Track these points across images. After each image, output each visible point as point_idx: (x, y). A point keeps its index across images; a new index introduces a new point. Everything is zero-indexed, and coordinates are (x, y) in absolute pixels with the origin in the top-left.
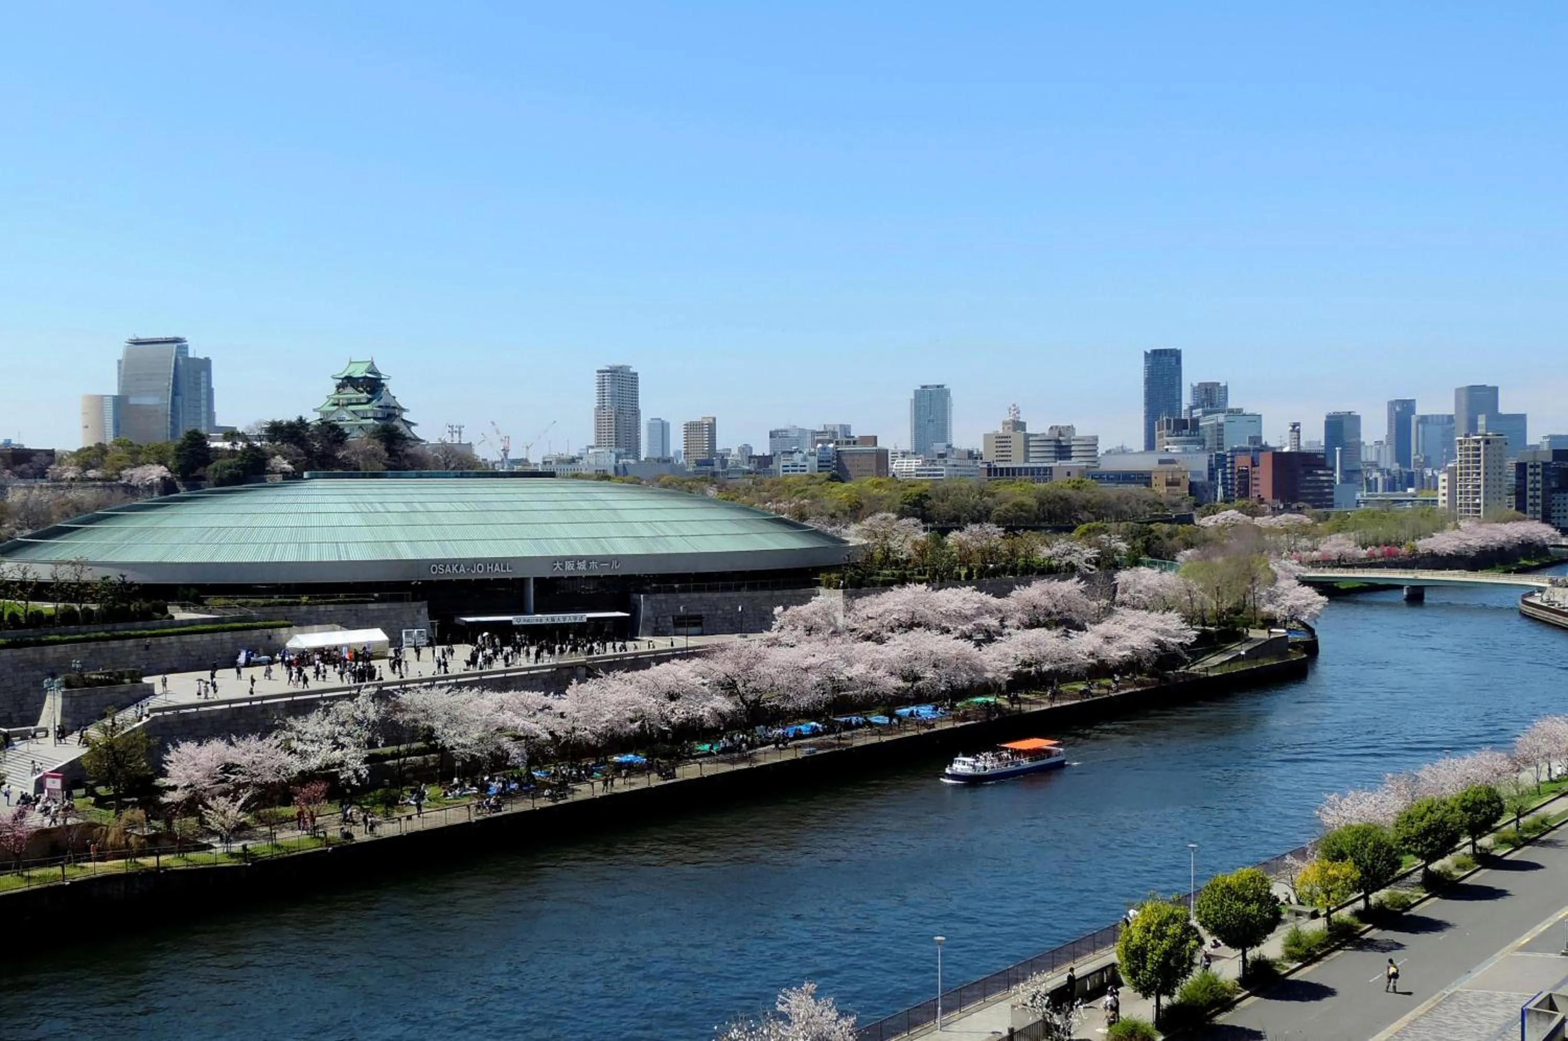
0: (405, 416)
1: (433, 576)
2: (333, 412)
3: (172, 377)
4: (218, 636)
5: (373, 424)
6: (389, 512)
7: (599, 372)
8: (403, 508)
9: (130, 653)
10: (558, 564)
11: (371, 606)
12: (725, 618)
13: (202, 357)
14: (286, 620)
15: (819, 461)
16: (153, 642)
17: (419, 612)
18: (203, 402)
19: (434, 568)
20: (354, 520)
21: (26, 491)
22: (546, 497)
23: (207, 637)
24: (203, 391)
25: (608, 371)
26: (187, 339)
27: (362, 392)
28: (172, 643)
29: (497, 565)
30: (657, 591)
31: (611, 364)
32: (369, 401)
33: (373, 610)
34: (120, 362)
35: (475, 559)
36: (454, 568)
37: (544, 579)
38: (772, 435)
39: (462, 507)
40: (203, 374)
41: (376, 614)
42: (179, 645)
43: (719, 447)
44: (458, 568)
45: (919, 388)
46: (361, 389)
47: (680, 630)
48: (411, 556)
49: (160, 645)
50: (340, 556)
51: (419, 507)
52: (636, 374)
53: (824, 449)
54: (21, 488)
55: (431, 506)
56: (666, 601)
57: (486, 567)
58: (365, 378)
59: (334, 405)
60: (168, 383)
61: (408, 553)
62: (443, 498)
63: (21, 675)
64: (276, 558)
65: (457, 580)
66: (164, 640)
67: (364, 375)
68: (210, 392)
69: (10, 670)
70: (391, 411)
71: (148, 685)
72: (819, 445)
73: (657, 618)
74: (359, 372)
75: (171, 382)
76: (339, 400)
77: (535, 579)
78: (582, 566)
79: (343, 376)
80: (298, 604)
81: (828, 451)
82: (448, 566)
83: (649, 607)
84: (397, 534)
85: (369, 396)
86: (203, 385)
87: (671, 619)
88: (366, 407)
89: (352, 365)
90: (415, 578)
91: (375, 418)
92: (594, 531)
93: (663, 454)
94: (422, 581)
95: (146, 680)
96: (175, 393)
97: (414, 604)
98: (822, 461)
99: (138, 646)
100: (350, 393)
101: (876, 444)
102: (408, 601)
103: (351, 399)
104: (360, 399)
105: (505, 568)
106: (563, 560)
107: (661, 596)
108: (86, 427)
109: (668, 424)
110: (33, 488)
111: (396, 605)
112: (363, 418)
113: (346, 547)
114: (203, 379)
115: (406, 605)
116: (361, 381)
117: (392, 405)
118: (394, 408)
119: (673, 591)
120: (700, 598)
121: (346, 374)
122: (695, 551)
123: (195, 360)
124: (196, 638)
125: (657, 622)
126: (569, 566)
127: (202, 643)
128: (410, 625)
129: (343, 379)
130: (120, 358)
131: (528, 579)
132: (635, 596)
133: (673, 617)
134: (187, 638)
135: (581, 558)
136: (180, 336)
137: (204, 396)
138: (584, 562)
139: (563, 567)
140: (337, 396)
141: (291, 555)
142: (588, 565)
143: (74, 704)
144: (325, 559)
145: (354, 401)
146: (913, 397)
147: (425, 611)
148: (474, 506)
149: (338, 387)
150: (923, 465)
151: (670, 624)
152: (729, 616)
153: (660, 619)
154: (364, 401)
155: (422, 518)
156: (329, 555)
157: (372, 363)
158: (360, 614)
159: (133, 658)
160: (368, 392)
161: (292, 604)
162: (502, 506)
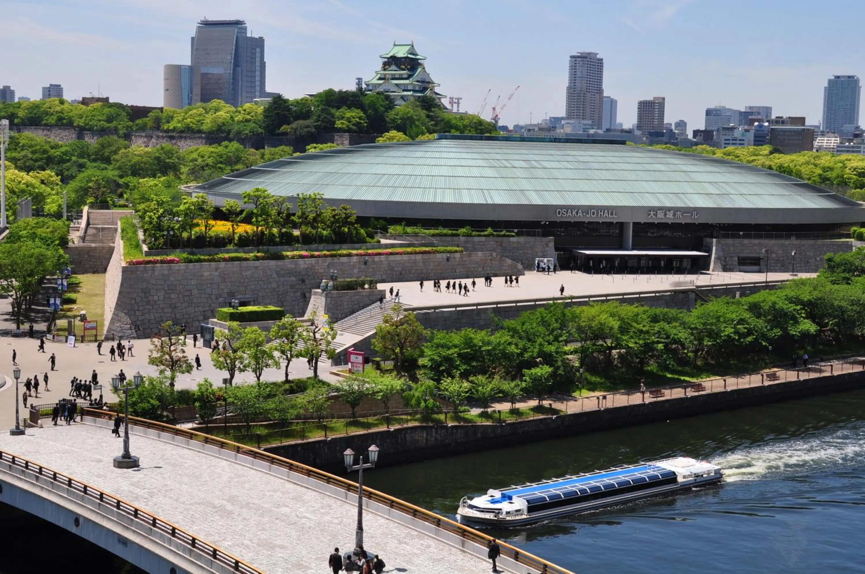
0: (437, 90)
1: (558, 218)
2: (380, 84)
3: (233, 52)
4: (413, 257)
5: (412, 95)
6: (514, 167)
7: (572, 57)
8: (524, 164)
9: (354, 267)
10: (652, 213)
11: (512, 239)
12: (778, 260)
13: (257, 36)
14: (458, 246)
15: (755, 137)
16: (370, 260)
17: (547, 245)
18: (258, 73)
19: (559, 212)
20: (490, 172)
21: (146, 140)
22: (629, 160)
23: (406, 257)
24: (258, 64)
25: (579, 57)
26: (246, 22)
27: (404, 70)
28: (381, 261)
29: (606, 211)
30: (726, 236)
31: (582, 51)
32: (409, 77)
33: (513, 242)
34: (193, 39)
35: (590, 206)
36: (574, 213)
37: (639, 223)
38: (709, 113)
39: (569, 166)
40: (258, 50)
41: (515, 245)
42: (387, 262)
43: (666, 121)
44: (577, 213)
45: (833, 78)
46: (403, 67)
47: (742, 267)
48: (540, 202)
49: (374, 262)
50: (486, 200)
51: (535, 164)
52: (602, 60)
53: (760, 126)
54: (142, 136)
55: (546, 164)
56: (733, 245)
57: (598, 213)
58: (406, 58)
59: (380, 79)
60: (230, 58)
61: (536, 200)
62: (551, 158)
63: (282, 279)
64: (438, 200)
65: (574, 222)
66: (377, 258)
67: (405, 55)
68: (263, 65)
69: (275, 275)
70: (426, 85)
71: (381, 291)
72: (756, 124)
73: (726, 258)
74: (401, 53)
75: (233, 57)
76: (385, 75)
77: (635, 224)
78: (670, 215)
79: (389, 56)
80: (457, 235)
81: (763, 129)
82: (569, 211)
83: (720, 248)
84: (525, 184)
85: (409, 73)
86: (258, 59)
87: (736, 259)
88: (407, 82)
89: (396, 47)
90: (544, 219)
91: (414, 91)
92: (673, 188)
93: (610, 125)
94: (549, 222)
95: (380, 286)
96: (236, 64)
97: (544, 239)
98: (758, 137)
99: (359, 262)
100: (393, 71)
101: (803, 124)
102: (538, 236)
103: (394, 75)
104: (402, 74)
105: (612, 214)
106: (655, 210)
107: (730, 241)
108: (167, 90)
109: (616, 102)
110: (152, 137)
111: (531, 239)
112: (404, 90)
113: (489, 194)
114: (258, 55)
115: (538, 239)
116: (403, 60)
117: (427, 80)
118: (429, 83)
119: (739, 237)
120: (760, 243)
121: (391, 54)
122: (754, 207)
123: (252, 39)
124: (398, 258)
125: (725, 261)
126: (660, 215)
127: (402, 262)
128: (540, 254)
129: (388, 58)
130: (194, 36)
131: (629, 223)
132: (708, 240)
133: (738, 258)
134: (392, 258)
135: (669, 209)
136: (241, 19)
137: (258, 68)
138: (672, 212)
139: (656, 215)
140: (382, 72)
141: (449, 198)
142: (674, 215)
143: (333, 303)
144: (476, 201)
145: (397, 76)
146: (826, 85)
147: (552, 245)
148: (576, 166)
149: (385, 64)
150: (841, 143)
151: (736, 263)
152: (782, 259)
153: (728, 259)
154: (406, 76)
155: (540, 173)
156: (477, 199)
157: (413, 46)
158: (504, 245)
159: (356, 271)
160: (409, 70)
161: (453, 235)
162: (596, 166)
